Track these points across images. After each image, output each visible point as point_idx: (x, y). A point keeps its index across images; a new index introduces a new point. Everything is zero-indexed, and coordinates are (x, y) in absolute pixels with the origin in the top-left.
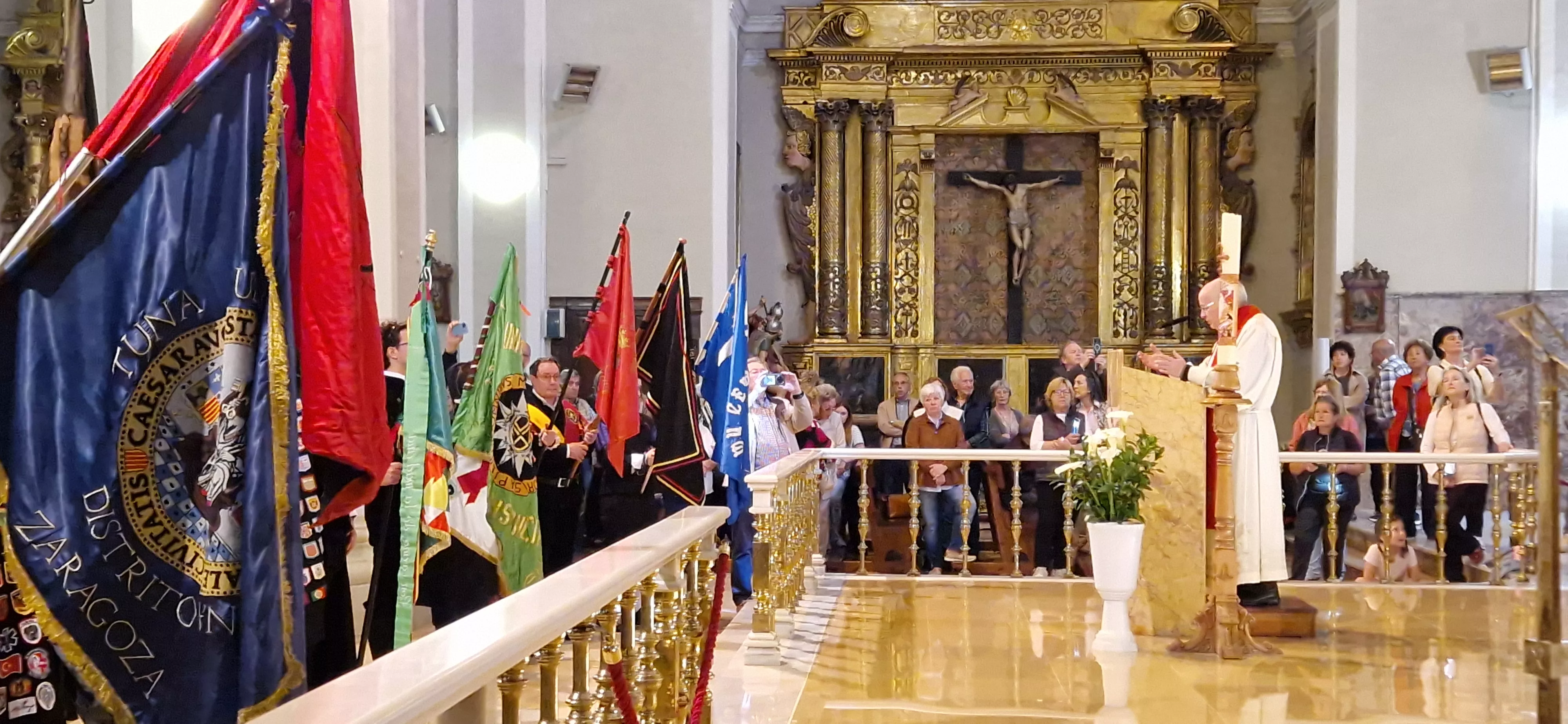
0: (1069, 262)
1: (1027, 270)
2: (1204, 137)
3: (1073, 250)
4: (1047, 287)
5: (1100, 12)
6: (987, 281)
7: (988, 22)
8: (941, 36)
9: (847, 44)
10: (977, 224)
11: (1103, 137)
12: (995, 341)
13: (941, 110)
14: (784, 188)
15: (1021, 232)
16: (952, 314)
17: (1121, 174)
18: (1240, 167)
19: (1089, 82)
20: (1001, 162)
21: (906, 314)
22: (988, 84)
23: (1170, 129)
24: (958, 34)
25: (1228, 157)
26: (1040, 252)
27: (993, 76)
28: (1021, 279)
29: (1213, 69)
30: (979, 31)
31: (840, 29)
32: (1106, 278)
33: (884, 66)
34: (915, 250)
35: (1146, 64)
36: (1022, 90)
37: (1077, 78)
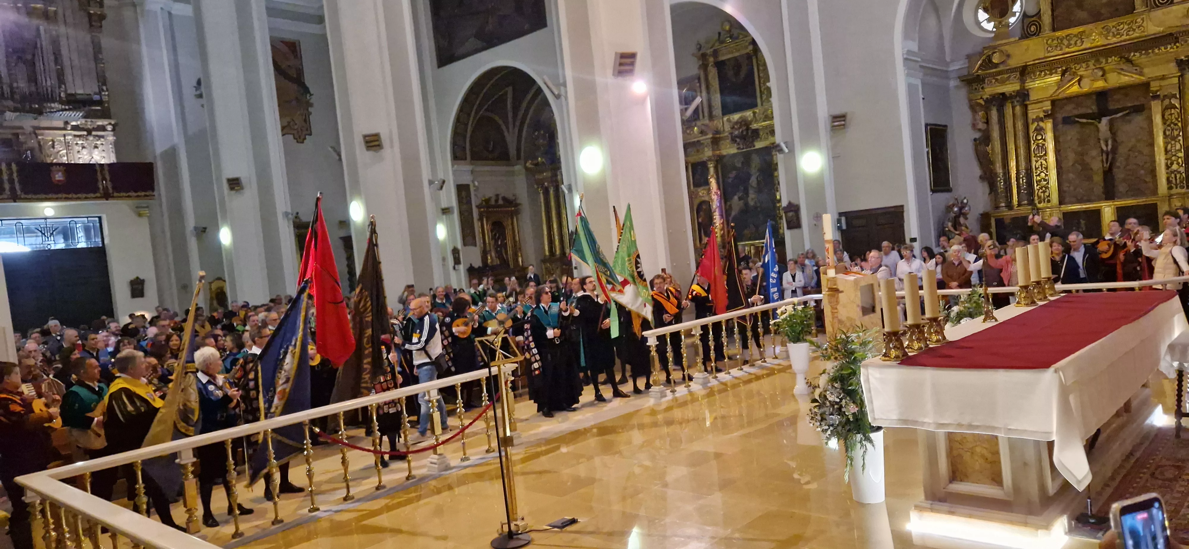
0: (1140, 153)
1: (1113, 162)
3: (1141, 146)
4: (1127, 168)
5: (1144, 19)
6: (1091, 169)
7: (1075, 39)
8: (1049, 52)
9: (996, 68)
10: (1082, 142)
11: (1153, 84)
12: (1099, 200)
13: (1056, 88)
14: (975, 140)
15: (1106, 142)
16: (1072, 188)
17: (1167, 102)
19: (1143, 56)
20: (1094, 107)
21: (1044, 192)
22: (1082, 70)
26: (1121, 150)
27: (1084, 65)
28: (1111, 166)
30: (1071, 45)
31: (990, 61)
32: (1161, 159)
33: (1018, 73)
34: (1045, 160)
35: (1177, 40)
36: (1102, 69)
37: (1135, 56)
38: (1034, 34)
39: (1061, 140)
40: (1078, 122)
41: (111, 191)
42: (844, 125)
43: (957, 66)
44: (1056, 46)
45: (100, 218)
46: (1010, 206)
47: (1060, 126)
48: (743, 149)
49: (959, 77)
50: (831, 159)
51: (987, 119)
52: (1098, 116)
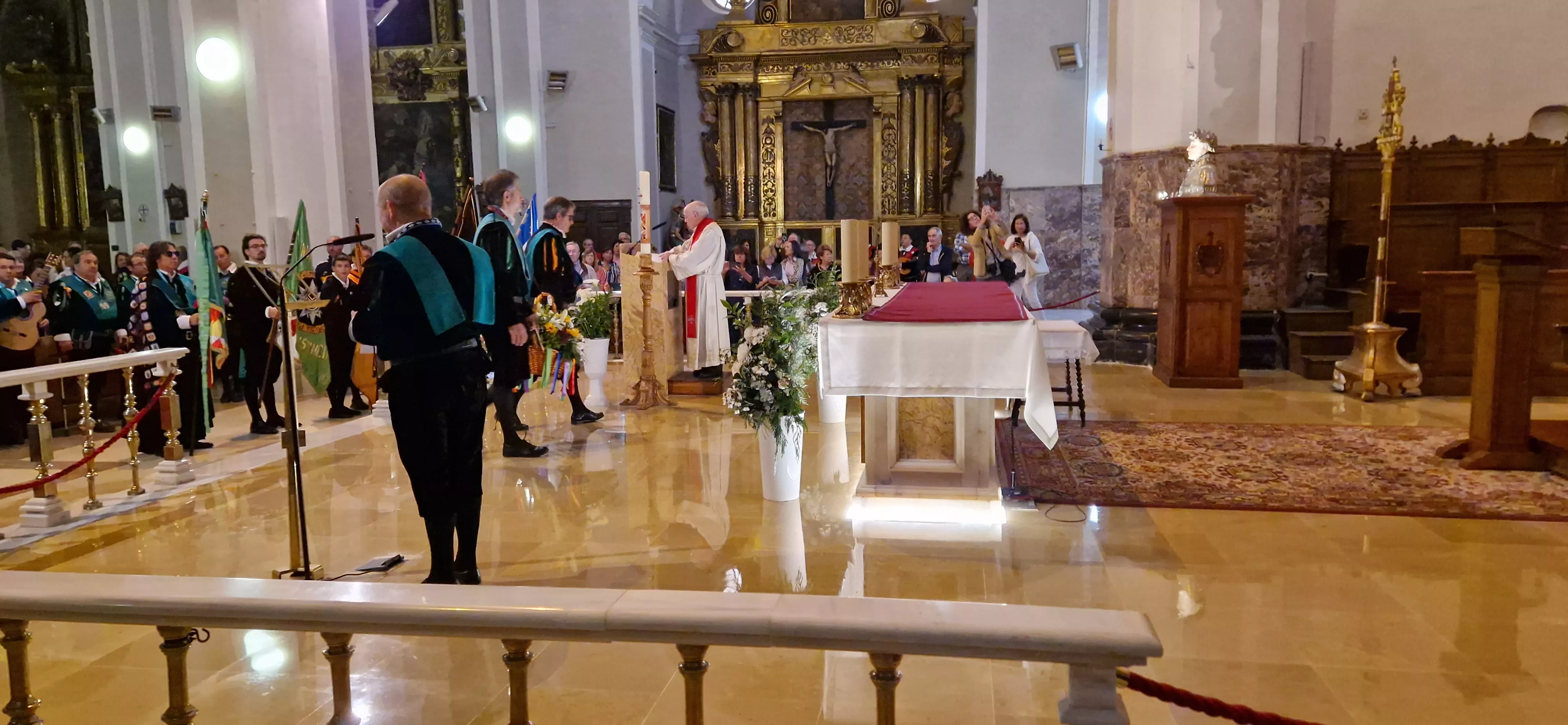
0: (860, 172)
1: (835, 178)
2: (931, 97)
3: (861, 165)
4: (847, 187)
5: (872, 27)
6: (815, 184)
7: (809, 36)
8: (783, 45)
9: (730, 51)
10: (809, 152)
11: (876, 100)
12: (821, 218)
13: (788, 87)
14: (703, 134)
15: (831, 156)
16: (796, 203)
17: (886, 121)
18: (954, 115)
19: (869, 68)
20: (821, 116)
21: (770, 204)
22: (813, 71)
23: (913, 95)
24: (793, 43)
25: (948, 109)
26: (843, 166)
27: (815, 66)
28: (833, 183)
29: (935, 59)
30: (804, 41)
31: (725, 42)
32: (878, 181)
33: (752, 63)
34: (773, 168)
35: (899, 57)
36: (831, 74)
37: (861, 66)
38: (768, 22)
39: (789, 147)
40: (805, 129)
42: (563, 87)
43: (688, 41)
44: (791, 40)
46: (736, 218)
47: (789, 132)
48: (408, 100)
49: (690, 56)
50: (544, 130)
51: (717, 112)
52: (824, 126)
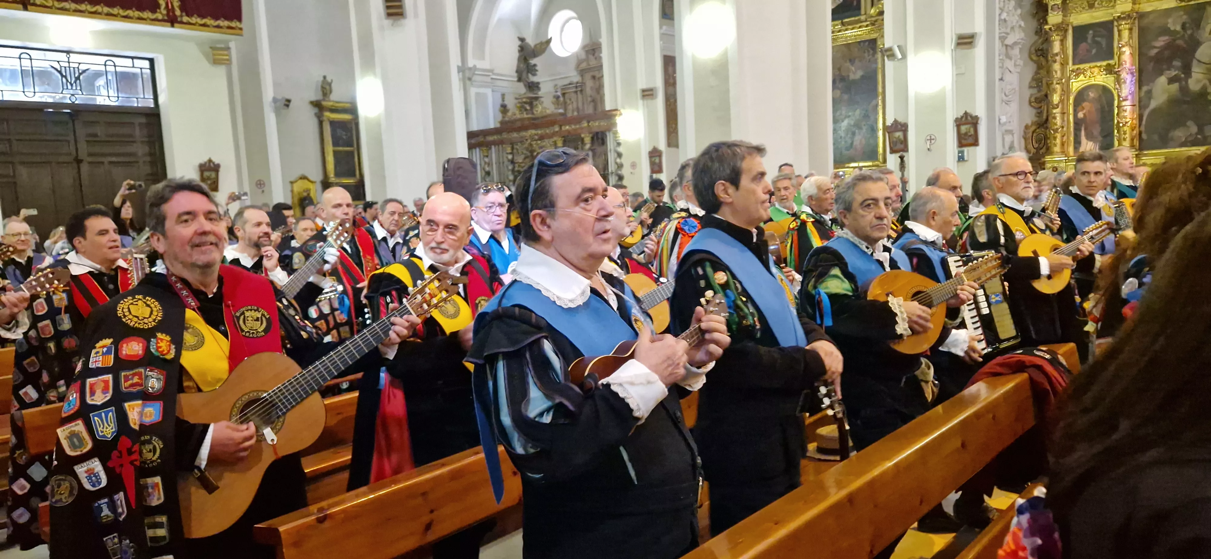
41: (178, 12)
45: (151, 61)
